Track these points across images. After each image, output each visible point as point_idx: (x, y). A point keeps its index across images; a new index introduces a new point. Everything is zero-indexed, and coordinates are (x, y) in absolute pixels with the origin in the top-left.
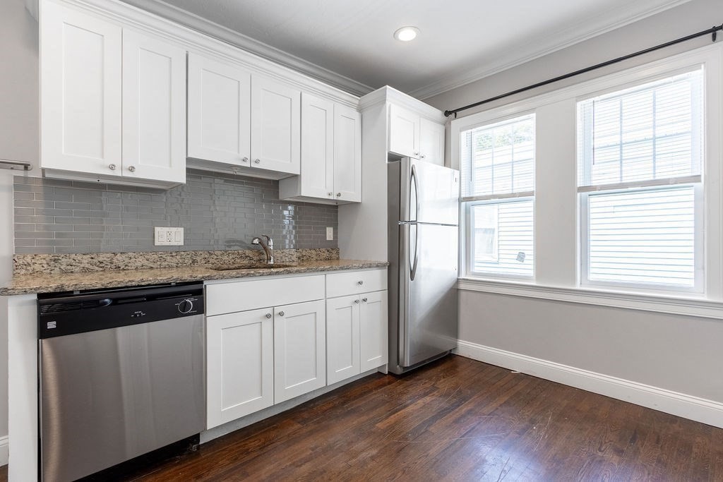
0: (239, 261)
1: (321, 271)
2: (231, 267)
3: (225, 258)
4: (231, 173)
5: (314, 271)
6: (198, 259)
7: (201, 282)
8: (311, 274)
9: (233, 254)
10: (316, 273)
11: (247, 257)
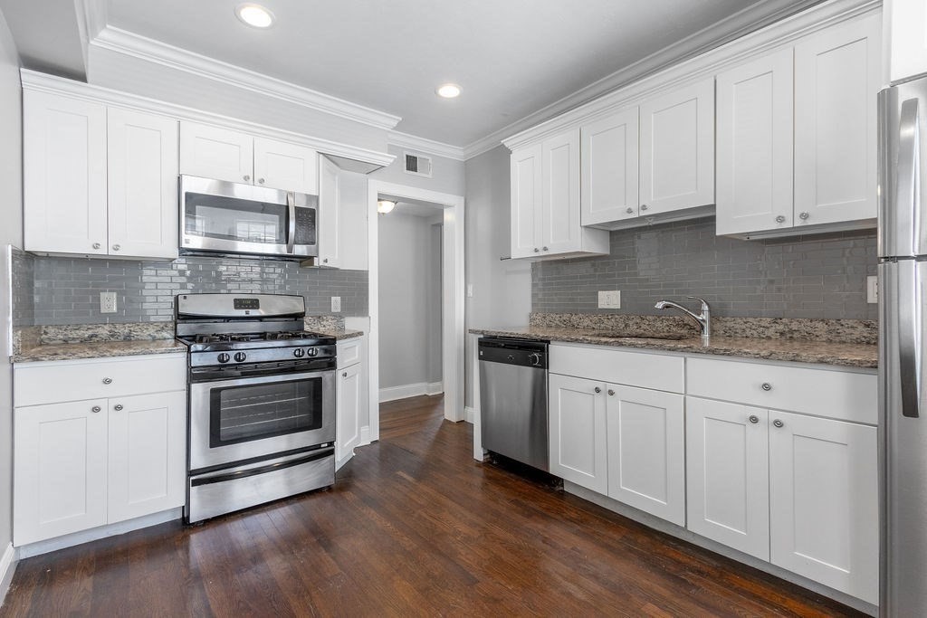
0: (674, 329)
1: (670, 350)
2: (657, 335)
3: (658, 324)
4: (647, 224)
5: (657, 349)
6: (631, 323)
7: (548, 342)
8: (650, 351)
9: (668, 320)
10: (661, 352)
11: (685, 325)
